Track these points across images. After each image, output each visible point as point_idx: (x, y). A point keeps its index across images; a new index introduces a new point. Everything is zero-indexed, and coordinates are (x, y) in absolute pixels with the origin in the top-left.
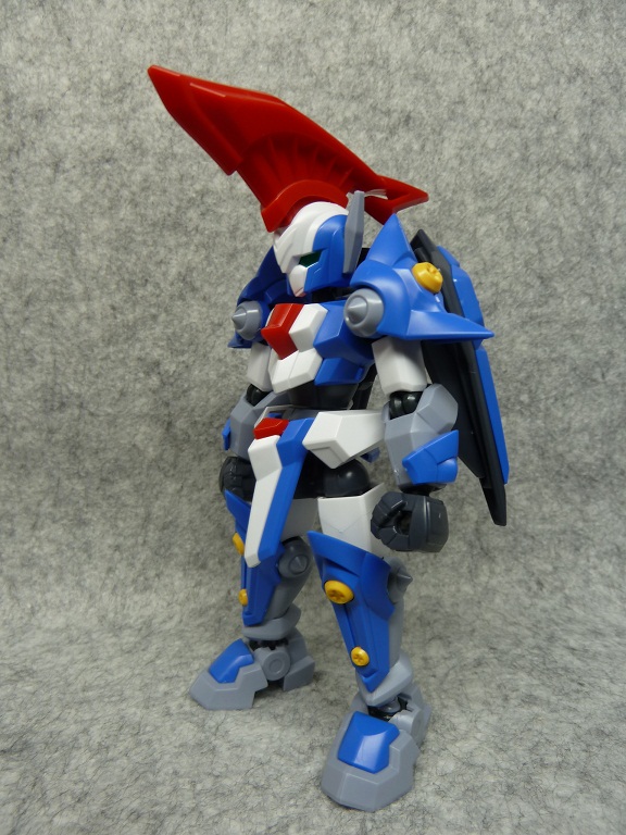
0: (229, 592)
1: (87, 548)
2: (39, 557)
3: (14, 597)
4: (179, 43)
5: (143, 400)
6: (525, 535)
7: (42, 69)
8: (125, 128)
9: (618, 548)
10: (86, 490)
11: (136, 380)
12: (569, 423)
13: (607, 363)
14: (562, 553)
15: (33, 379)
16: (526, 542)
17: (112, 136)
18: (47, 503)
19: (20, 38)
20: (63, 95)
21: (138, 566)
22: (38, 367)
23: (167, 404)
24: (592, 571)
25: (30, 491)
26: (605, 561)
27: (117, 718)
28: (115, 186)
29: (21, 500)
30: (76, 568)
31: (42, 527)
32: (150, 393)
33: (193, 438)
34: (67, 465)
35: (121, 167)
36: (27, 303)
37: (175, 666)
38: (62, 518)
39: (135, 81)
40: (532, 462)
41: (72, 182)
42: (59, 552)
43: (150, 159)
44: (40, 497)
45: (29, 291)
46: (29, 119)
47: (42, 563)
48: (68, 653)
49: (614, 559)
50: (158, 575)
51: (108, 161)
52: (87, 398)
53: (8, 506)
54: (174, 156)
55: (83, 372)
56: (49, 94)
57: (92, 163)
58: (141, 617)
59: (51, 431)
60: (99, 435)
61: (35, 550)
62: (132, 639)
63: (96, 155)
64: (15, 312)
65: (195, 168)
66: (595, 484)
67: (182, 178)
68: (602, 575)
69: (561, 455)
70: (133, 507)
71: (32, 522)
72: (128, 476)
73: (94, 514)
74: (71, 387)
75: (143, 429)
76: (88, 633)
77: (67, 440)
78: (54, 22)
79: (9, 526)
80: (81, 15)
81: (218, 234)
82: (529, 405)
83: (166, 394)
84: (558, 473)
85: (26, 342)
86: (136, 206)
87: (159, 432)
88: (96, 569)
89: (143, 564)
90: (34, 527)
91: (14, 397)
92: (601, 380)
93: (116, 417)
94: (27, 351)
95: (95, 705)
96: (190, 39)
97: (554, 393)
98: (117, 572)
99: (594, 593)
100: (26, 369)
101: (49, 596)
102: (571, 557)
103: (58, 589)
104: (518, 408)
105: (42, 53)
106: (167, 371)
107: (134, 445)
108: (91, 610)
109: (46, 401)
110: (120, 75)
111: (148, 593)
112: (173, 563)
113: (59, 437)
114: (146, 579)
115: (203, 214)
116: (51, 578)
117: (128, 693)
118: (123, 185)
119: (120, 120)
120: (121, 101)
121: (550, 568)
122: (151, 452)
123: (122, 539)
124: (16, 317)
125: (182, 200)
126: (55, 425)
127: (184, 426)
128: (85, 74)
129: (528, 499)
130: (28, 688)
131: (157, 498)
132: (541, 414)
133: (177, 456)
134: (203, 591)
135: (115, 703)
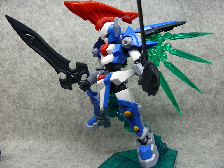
0: (95, 141)
1: (63, 131)
2: (53, 133)
3: (47, 142)
4: (86, 27)
5: (77, 99)
6: (160, 128)
7: (58, 32)
8: (75, 44)
9: (181, 131)
10: (64, 119)
11: (75, 94)
12: (168, 103)
13: (176, 90)
14: (168, 132)
15: (53, 94)
16: (160, 130)
17: (72, 45)
18: (55, 121)
19: (54, 26)
20: (62, 37)
21: (75, 135)
22: (55, 92)
23: (82, 100)
24: (175, 136)
25: (51, 119)
26: (178, 134)
27: (72, 165)
28: (72, 55)
29: (50, 121)
30: (61, 136)
31: (54, 127)
32: (78, 97)
33: (87, 107)
34: (60, 113)
35: (73, 51)
36: (53, 78)
37: (84, 156)
38: (58, 125)
39: (77, 35)
40: (161, 111)
41: (63, 54)
42: (57, 132)
43: (79, 49)
44: (54, 120)
45: (54, 76)
46: (55, 42)
47: (54, 135)
48: (60, 154)
49: (180, 133)
50: (79, 138)
51: (71, 50)
52: (65, 98)
53: (47, 122)
54: (84, 49)
55: (64, 93)
56: (60, 37)
57: (68, 50)
58: (75, 147)
59: (57, 106)
60: (67, 106)
61: (52, 132)
62: (74, 151)
63: (69, 49)
64: (50, 80)
65: (89, 51)
66: (175, 116)
67: (86, 53)
68: (178, 137)
69: (167, 110)
70: (74, 122)
71: (52, 125)
72: (73, 115)
73: (65, 124)
74: (61, 96)
75: (76, 105)
76: (64, 150)
77: (60, 107)
78: (61, 23)
79: (47, 127)
80: (67, 22)
81: (93, 64)
82: (159, 99)
83: (81, 97)
84: (167, 114)
85: (53, 87)
86: (76, 59)
87: (80, 106)
88: (65, 136)
89: (76, 135)
90: (52, 127)
91: (49, 98)
92: (175, 93)
93: (71, 102)
94: (53, 88)
95: (68, 163)
96: (88, 27)
97: (165, 96)
98: (70, 137)
99: (176, 141)
100: (52, 92)
101: (55, 142)
102: (170, 133)
103: (57, 141)
104: (157, 100)
105: (58, 29)
106: (82, 93)
107: (74, 109)
108: (64, 145)
109: (56, 99)
110: (74, 33)
111: (77, 141)
112: (82, 135)
113: (58, 107)
114: (76, 138)
115: (90, 60)
116: (55, 138)
117: (74, 160)
118: (74, 55)
119: (73, 42)
120: (74, 38)
121: (166, 135)
122: (78, 110)
123: (71, 129)
124: (51, 81)
125: (86, 58)
126: (58, 104)
127: (85, 104)
128: (67, 33)
129: (160, 120)
130: (53, 160)
131: (79, 120)
132: (162, 101)
133: (84, 111)
134: (89, 141)
135: (72, 162)
